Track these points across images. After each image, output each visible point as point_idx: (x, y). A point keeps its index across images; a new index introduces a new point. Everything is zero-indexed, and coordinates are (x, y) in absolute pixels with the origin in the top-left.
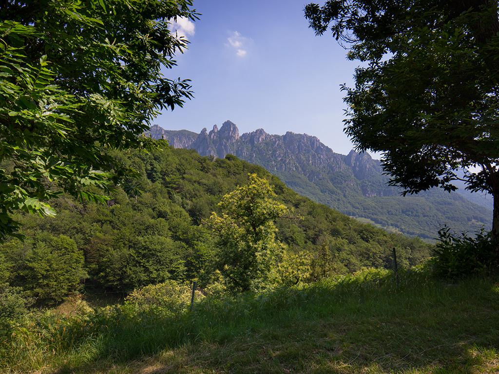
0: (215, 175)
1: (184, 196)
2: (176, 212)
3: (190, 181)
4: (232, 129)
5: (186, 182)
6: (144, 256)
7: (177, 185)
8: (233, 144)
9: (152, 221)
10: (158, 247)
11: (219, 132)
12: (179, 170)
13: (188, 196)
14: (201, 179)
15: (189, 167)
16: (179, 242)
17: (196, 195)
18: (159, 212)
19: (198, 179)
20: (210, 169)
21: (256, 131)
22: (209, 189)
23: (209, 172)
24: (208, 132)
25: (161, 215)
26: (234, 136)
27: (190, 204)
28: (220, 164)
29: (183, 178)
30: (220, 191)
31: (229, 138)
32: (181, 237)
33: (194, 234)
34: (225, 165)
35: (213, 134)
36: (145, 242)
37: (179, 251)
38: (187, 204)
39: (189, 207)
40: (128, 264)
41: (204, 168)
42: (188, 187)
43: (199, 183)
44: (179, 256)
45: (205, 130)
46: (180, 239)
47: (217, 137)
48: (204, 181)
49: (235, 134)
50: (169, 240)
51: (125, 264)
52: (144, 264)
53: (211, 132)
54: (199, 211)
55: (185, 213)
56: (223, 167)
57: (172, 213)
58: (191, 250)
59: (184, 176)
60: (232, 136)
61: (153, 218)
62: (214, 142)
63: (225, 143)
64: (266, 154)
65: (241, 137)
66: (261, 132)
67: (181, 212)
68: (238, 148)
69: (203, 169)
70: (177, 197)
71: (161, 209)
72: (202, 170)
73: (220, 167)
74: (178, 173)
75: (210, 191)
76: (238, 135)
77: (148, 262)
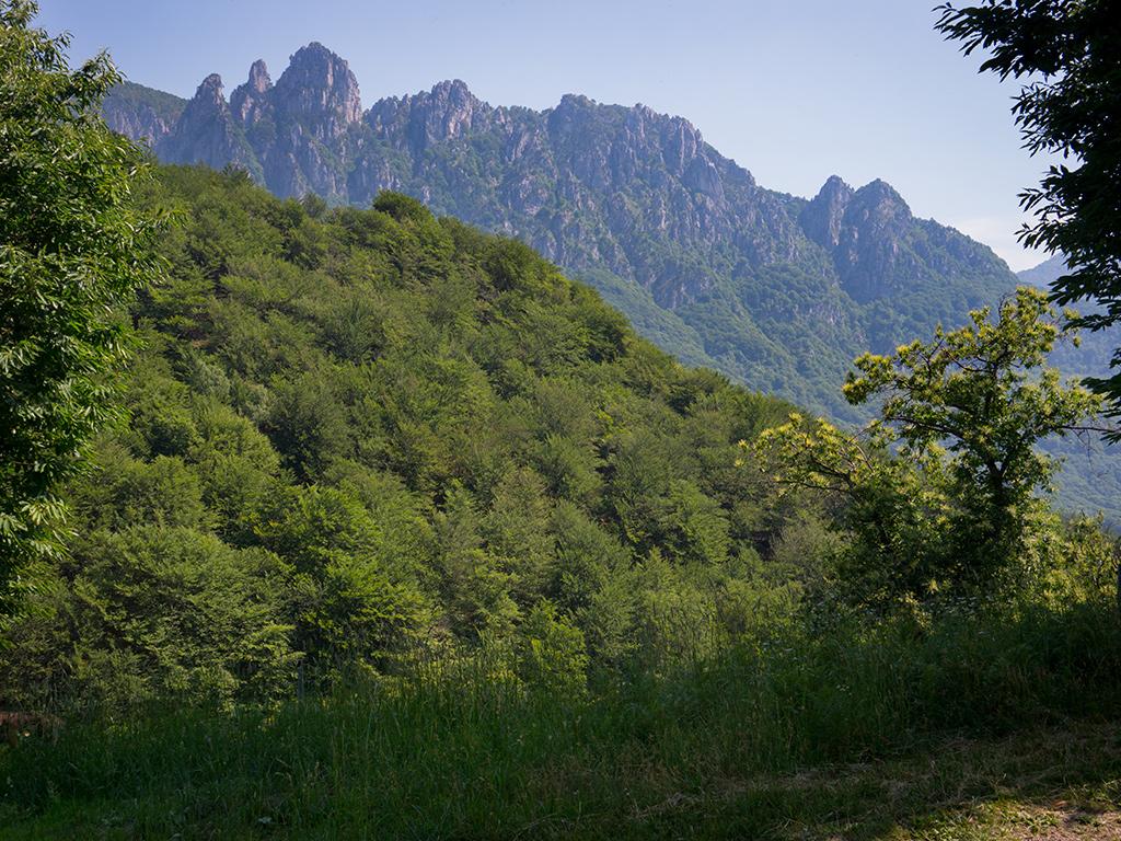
0: (343, 279)
1: (234, 366)
2: (222, 431)
3: (248, 301)
4: (330, 81)
5: (236, 307)
6: (132, 605)
7: (197, 317)
8: (334, 145)
9: (138, 466)
10: (189, 572)
11: (275, 92)
12: (199, 258)
13: (251, 364)
14: (297, 296)
15: (238, 245)
16: (256, 550)
17: (280, 359)
18: (154, 431)
19: (282, 294)
20: (322, 254)
21: (435, 89)
22: (329, 335)
23: (319, 264)
24: (226, 93)
25: (163, 442)
26: (339, 109)
27: (266, 399)
28: (357, 232)
29: (221, 292)
30: (374, 347)
31: (320, 118)
32: (257, 531)
33: (316, 519)
34: (381, 238)
35: (250, 101)
36: (133, 551)
37: (263, 586)
38: (256, 400)
39: (263, 411)
40: (75, 637)
41: (297, 247)
42: (247, 328)
43: (289, 311)
44: (265, 609)
45: (213, 83)
46: (256, 541)
47: (265, 112)
48: (305, 302)
49: (342, 99)
50: (214, 543)
51: (64, 636)
52: (136, 637)
53: (241, 93)
54: (308, 430)
55: (254, 436)
56: (372, 246)
57: (206, 437)
58: (307, 585)
59: (227, 280)
60: (330, 112)
61: (136, 453)
62: (255, 136)
63: (301, 138)
64: (477, 187)
65: (369, 117)
66: (454, 93)
67: (239, 429)
68: (358, 162)
69: (292, 252)
70: (210, 369)
71: (161, 418)
72: (289, 258)
73: (363, 243)
74: (197, 271)
75: (335, 343)
76: (356, 106)
77: (151, 629)
